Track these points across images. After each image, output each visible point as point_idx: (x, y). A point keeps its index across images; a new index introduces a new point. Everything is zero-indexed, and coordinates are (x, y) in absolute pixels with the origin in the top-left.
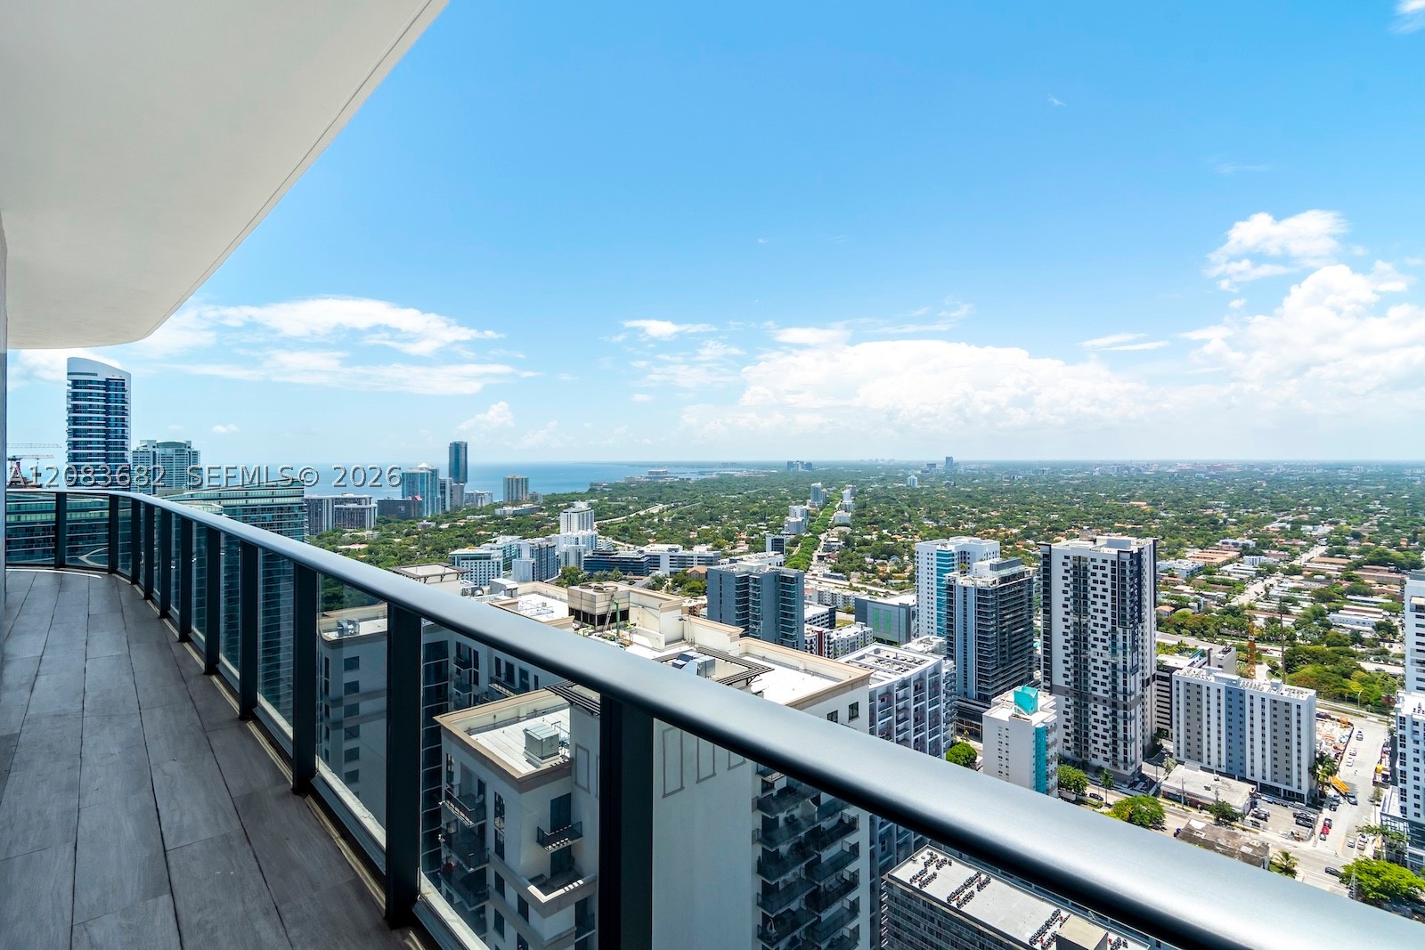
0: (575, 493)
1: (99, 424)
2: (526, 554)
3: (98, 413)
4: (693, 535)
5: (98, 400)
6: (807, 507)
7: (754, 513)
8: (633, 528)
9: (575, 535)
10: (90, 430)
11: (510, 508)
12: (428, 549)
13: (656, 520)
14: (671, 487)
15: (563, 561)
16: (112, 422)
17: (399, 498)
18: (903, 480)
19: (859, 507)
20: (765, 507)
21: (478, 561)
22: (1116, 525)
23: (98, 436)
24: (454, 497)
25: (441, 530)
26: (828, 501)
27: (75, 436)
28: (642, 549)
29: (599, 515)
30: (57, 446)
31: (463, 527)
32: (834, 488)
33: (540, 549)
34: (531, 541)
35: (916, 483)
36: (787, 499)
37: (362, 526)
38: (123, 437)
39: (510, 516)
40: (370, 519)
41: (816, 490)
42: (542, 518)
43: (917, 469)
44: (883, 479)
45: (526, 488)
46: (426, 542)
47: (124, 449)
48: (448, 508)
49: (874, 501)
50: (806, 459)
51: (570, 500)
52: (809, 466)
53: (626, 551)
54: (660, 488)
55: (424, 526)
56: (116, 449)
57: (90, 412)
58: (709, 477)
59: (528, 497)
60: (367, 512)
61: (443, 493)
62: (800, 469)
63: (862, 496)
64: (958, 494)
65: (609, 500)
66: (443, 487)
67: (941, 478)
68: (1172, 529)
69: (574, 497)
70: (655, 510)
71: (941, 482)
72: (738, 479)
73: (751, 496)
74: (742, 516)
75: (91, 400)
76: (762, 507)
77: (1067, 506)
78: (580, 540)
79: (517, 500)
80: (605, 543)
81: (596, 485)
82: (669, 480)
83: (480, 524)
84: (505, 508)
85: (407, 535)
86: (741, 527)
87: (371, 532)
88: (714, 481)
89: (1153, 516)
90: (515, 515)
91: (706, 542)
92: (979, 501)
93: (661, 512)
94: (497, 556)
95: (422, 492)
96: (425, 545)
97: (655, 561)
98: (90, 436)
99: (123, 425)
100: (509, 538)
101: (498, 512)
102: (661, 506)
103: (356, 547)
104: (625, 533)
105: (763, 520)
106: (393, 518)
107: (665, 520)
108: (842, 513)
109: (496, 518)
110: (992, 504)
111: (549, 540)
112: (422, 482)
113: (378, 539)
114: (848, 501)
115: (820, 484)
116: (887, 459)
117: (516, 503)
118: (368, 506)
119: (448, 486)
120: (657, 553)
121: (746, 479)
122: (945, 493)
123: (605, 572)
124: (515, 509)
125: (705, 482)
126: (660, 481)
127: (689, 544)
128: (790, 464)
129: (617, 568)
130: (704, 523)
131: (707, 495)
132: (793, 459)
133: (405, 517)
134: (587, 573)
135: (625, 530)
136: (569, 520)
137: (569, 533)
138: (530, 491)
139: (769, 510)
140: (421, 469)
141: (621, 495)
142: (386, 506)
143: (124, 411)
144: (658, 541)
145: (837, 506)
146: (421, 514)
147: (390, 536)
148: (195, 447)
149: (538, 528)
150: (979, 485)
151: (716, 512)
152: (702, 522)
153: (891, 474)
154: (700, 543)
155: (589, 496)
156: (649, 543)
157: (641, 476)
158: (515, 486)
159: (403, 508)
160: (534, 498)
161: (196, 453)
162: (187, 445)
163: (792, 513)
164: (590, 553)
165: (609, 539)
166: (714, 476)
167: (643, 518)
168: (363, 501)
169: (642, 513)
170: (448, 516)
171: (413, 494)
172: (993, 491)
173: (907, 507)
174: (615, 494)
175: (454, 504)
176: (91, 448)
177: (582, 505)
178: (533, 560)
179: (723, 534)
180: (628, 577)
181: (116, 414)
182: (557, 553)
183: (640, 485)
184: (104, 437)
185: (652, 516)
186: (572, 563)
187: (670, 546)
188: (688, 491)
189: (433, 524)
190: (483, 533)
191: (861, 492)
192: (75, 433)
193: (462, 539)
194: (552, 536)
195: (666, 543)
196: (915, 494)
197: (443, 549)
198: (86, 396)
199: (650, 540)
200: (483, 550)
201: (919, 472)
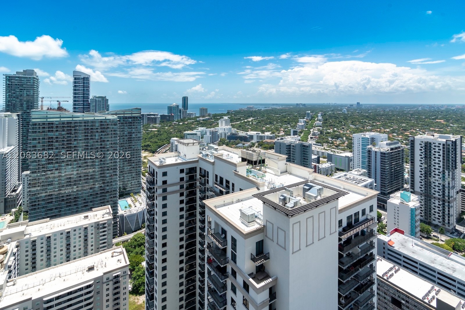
0: (222, 114)
1: (81, 91)
2: (208, 134)
3: (81, 87)
4: (264, 129)
5: (81, 84)
6: (305, 120)
7: (285, 121)
8: (243, 125)
9: (224, 127)
10: (79, 93)
11: (202, 118)
12: (176, 131)
13: (251, 123)
14: (255, 112)
15: (220, 136)
16: (85, 90)
17: (167, 114)
18: (341, 110)
19: (324, 120)
20: (289, 119)
21: (193, 136)
22: (431, 129)
23: (81, 95)
24: (184, 114)
25: (180, 125)
26: (312, 118)
27: (75, 95)
28: (247, 133)
29: (232, 121)
30: (70, 97)
31: (187, 124)
32: (314, 113)
33: (213, 132)
34: (210, 129)
35: (346, 112)
36: (297, 117)
37: (156, 123)
38: (88, 95)
39: (202, 121)
40: (158, 121)
41: (308, 114)
42: (212, 122)
43: (346, 106)
44: (333, 110)
45: (207, 112)
46: (176, 129)
47: (88, 98)
48: (182, 118)
49: (330, 118)
50: (303, 103)
51: (221, 116)
52: (304, 105)
53: (242, 133)
54: (251, 112)
55: (175, 123)
56: (86, 98)
57: (79, 87)
58: (268, 109)
59: (207, 115)
60: (157, 118)
61: (180, 113)
62: (301, 106)
63: (325, 116)
64: (363, 116)
65: (234, 116)
66: (180, 111)
67: (356, 110)
68: (456, 131)
69: (222, 115)
70: (250, 120)
71: (356, 111)
72: (279, 109)
73: (284, 116)
74: (281, 122)
75: (79, 84)
76: (288, 119)
77: (409, 121)
78: (226, 129)
79: (204, 116)
80: (234, 130)
81: (229, 111)
82: (254, 109)
83: (192, 123)
84: (200, 118)
85: (170, 126)
86: (281, 126)
87: (158, 125)
88: (270, 110)
89: (447, 126)
90: (203, 120)
91: (269, 131)
92: (372, 118)
93: (252, 120)
94: (199, 134)
95: (174, 113)
96: (175, 130)
97: (251, 137)
98: (79, 95)
99: (88, 91)
100: (202, 128)
101: (198, 119)
102: (252, 118)
103: (154, 130)
104: (240, 127)
105: (289, 124)
106: (165, 121)
107: (254, 123)
108: (318, 122)
109: (197, 121)
110: (377, 120)
111: (215, 129)
112: (174, 109)
113: (161, 127)
114: (320, 118)
115: (309, 112)
116: (334, 103)
117: (203, 116)
118: (157, 117)
119: (182, 111)
120: (252, 134)
121: (281, 110)
122: (358, 115)
123: (234, 140)
124: (203, 118)
125: (267, 110)
126: (251, 110)
127: (263, 132)
128: (297, 104)
129: (239, 139)
130: (268, 125)
131: (268, 115)
132: (299, 103)
133: (169, 120)
134: (228, 140)
135: (240, 126)
136: (222, 122)
137: (222, 127)
138: (208, 113)
139: (291, 120)
140: (174, 105)
141: (238, 114)
142: (163, 117)
143: (88, 87)
144: (252, 130)
145: (316, 119)
146: (174, 120)
147: (164, 126)
148: (107, 98)
149: (211, 125)
150: (371, 113)
151: (272, 121)
152: (267, 124)
153: (336, 108)
154: (267, 132)
155: (227, 115)
156: (249, 131)
157: (245, 108)
158: (203, 111)
159: (168, 118)
160: (209, 115)
161: (107, 100)
162: (105, 97)
163: (300, 122)
164: (229, 134)
165: (235, 129)
166: (270, 108)
167: (246, 122)
168: (156, 115)
169: (246, 121)
170: (182, 120)
171: (171, 113)
172: (377, 115)
173: (343, 120)
174: (236, 114)
175: (184, 117)
176: (79, 98)
177: (226, 118)
178: (210, 136)
179: (275, 128)
180: (242, 142)
181: (86, 88)
182: (218, 134)
183: (244, 111)
184: (83, 95)
185: (249, 122)
186: (223, 137)
187: (257, 132)
188: (261, 113)
189: (177, 123)
190: (193, 126)
191: (325, 115)
192: (75, 94)
193: (187, 128)
194: (216, 128)
195: (255, 131)
196: (346, 115)
197: (181, 131)
198: (78, 83)
199: (249, 130)
200: (194, 132)
201: (347, 108)
